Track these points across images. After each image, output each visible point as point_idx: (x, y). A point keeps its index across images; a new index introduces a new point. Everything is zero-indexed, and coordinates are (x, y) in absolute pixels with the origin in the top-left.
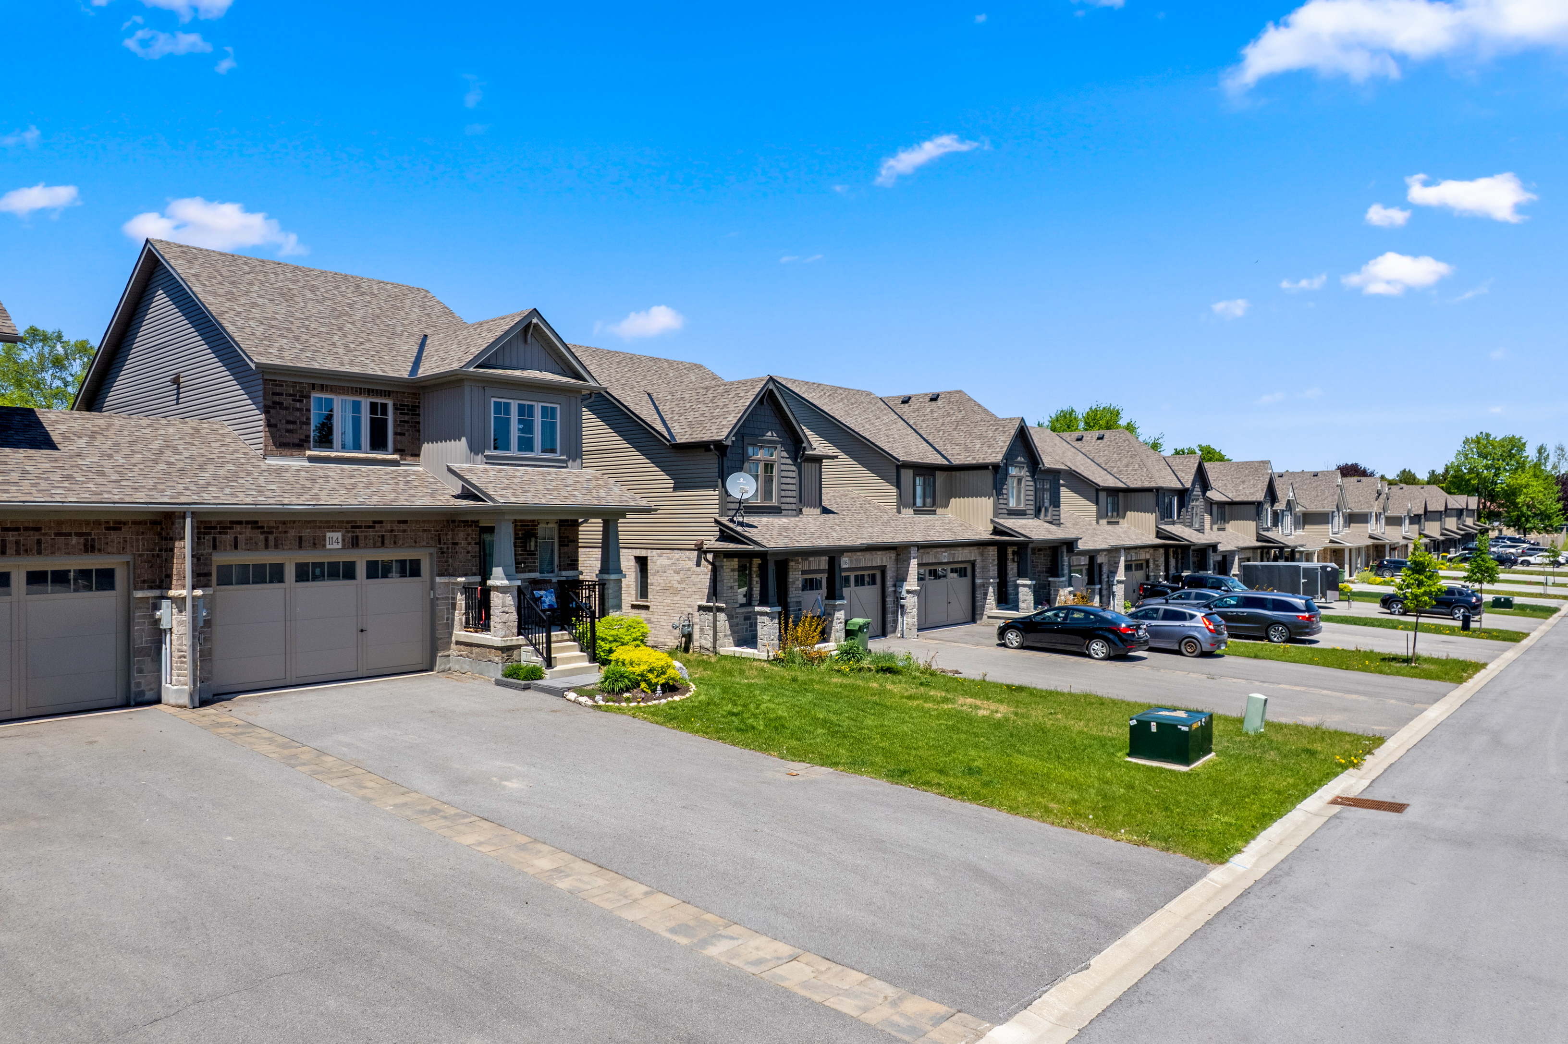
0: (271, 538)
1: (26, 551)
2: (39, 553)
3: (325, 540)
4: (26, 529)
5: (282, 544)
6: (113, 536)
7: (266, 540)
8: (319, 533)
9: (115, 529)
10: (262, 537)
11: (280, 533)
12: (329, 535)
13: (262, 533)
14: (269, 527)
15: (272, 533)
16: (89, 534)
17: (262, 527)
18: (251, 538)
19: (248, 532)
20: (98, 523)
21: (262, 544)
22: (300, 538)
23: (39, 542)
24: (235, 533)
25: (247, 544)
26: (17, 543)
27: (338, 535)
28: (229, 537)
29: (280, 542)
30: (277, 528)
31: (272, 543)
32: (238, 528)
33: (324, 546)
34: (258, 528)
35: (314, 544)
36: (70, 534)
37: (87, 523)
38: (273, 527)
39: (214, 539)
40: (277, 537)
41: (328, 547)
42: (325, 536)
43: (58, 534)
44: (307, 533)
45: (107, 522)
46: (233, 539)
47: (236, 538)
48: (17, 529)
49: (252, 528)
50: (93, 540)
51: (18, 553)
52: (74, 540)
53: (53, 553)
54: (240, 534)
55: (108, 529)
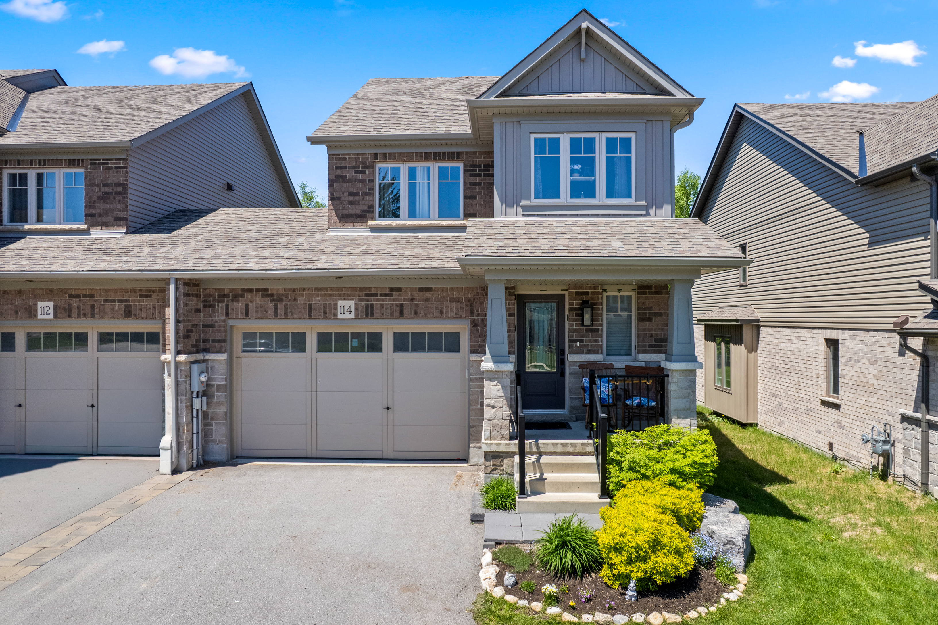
0: (281, 305)
1: (84, 315)
2: (93, 316)
3: (336, 309)
4: (85, 296)
5: (291, 312)
6: (146, 303)
7: (276, 308)
8: (329, 301)
9: (147, 296)
10: (271, 305)
11: (290, 301)
12: (340, 303)
13: (272, 301)
14: (278, 295)
15: (281, 301)
16: (127, 301)
17: (272, 295)
18: (261, 306)
19: (258, 299)
20: (134, 290)
21: (271, 312)
22: (310, 306)
23: (93, 307)
24: (246, 301)
25: (257, 311)
26: (78, 307)
27: (351, 304)
28: (240, 305)
29: (289, 310)
30: (287, 296)
31: (281, 311)
32: (249, 296)
33: (335, 315)
34: (268, 295)
35: (325, 313)
36: (113, 301)
37: (126, 291)
38: (282, 295)
39: (227, 306)
40: (287, 305)
41: (340, 316)
42: (336, 305)
43: (106, 301)
44: (317, 301)
45: (141, 290)
46: (244, 307)
47: (247, 306)
48: (78, 296)
49: (262, 296)
50: (131, 306)
51: (79, 316)
52: (117, 306)
53: (102, 317)
54: (251, 302)
55: (141, 296)
